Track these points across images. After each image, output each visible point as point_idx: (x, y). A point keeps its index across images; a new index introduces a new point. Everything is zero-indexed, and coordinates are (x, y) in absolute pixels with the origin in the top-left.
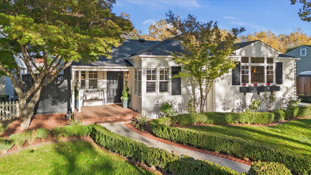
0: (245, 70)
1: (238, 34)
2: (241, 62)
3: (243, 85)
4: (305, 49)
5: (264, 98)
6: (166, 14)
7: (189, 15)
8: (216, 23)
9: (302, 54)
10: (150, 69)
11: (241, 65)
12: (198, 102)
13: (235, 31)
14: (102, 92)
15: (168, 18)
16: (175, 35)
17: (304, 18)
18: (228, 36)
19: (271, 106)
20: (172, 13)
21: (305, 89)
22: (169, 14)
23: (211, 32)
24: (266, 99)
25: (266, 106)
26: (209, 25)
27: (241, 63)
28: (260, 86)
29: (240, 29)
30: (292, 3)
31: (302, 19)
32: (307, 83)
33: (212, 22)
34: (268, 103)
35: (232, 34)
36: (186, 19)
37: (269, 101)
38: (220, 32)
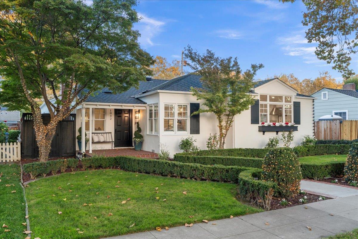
0: (264, 108)
1: (257, 70)
2: (260, 100)
3: (262, 124)
4: (327, 92)
5: (282, 138)
6: (185, 48)
7: (207, 50)
8: (236, 59)
9: (324, 98)
10: (168, 106)
11: (260, 104)
12: (217, 140)
13: (254, 67)
14: (110, 134)
15: (186, 52)
16: (195, 69)
17: (320, 56)
18: (248, 72)
19: (289, 145)
20: (191, 48)
21: (325, 134)
22: (188, 48)
23: (231, 67)
24: (285, 138)
25: (284, 146)
26: (229, 60)
27: (260, 102)
28: (278, 126)
29: (259, 65)
30: (309, 41)
31: (318, 58)
32: (327, 128)
33: (231, 58)
34: (286, 142)
35: (251, 69)
36: (206, 54)
37: (287, 140)
38: (239, 68)
